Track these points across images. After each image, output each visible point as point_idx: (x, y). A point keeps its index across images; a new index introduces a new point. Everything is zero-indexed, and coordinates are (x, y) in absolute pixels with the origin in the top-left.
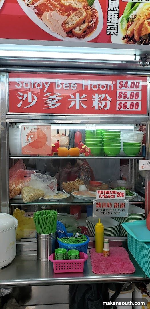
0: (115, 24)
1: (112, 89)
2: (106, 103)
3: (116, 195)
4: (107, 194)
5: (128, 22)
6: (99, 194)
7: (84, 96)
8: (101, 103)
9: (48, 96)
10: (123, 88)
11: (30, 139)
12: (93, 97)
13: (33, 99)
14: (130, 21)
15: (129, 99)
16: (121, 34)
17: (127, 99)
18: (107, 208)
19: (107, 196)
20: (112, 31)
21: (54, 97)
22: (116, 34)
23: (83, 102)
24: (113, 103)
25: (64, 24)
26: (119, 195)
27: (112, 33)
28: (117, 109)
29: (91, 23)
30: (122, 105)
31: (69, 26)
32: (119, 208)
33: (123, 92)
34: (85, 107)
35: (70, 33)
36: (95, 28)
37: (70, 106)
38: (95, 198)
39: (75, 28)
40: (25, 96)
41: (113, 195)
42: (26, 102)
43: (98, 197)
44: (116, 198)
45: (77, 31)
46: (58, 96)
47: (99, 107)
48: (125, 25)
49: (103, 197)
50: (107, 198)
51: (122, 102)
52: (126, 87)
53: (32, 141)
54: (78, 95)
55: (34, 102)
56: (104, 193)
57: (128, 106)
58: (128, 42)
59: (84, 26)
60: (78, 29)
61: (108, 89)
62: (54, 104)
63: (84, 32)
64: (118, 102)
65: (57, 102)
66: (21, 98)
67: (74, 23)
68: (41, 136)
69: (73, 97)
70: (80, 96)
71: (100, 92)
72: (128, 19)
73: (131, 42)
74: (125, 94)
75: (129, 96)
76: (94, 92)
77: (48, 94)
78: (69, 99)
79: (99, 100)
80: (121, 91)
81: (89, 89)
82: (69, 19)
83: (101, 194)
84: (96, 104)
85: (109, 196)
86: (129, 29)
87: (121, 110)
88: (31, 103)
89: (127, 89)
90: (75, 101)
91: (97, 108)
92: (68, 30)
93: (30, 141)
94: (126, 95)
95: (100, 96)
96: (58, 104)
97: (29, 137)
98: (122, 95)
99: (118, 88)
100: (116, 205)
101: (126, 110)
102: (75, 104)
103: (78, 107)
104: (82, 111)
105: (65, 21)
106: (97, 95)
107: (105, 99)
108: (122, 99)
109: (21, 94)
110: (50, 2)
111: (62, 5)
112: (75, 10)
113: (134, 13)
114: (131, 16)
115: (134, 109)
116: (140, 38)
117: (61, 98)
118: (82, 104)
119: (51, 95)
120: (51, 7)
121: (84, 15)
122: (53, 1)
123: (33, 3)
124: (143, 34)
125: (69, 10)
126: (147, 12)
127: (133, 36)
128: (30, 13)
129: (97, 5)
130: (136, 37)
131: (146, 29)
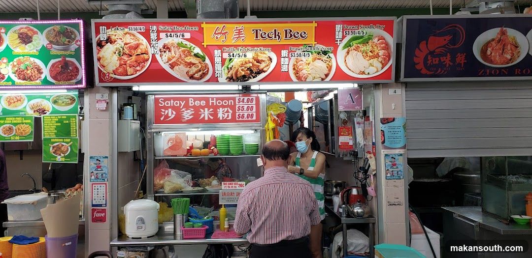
0: (220, 71)
1: (233, 104)
2: (228, 115)
3: (237, 186)
4: (230, 186)
6: (224, 186)
7: (211, 110)
8: (225, 115)
9: (183, 111)
10: (241, 103)
11: (170, 143)
12: (218, 110)
13: (172, 113)
14: (229, 69)
15: (246, 111)
16: (225, 77)
17: (244, 111)
20: (218, 75)
21: (188, 111)
22: (221, 76)
23: (211, 114)
24: (234, 115)
25: (187, 73)
26: (240, 186)
28: (237, 119)
29: (205, 71)
30: (241, 116)
31: (191, 73)
33: (241, 106)
34: (212, 118)
35: (192, 77)
36: (207, 74)
37: (201, 118)
38: (221, 189)
39: (194, 74)
40: (167, 111)
41: (235, 186)
42: (167, 116)
44: (238, 188)
45: (196, 76)
46: (192, 111)
47: (223, 118)
48: (226, 71)
49: (227, 187)
50: (230, 189)
51: (240, 113)
53: (172, 145)
54: (206, 109)
55: (173, 116)
56: (228, 184)
57: (245, 116)
58: (229, 81)
59: (201, 73)
60: (196, 75)
61: (230, 104)
62: (188, 116)
63: (201, 76)
64: (237, 114)
65: (190, 115)
66: (163, 113)
67: (194, 71)
68: (178, 141)
69: (202, 111)
70: (208, 110)
71: (223, 107)
72: (228, 68)
73: (232, 81)
74: (243, 107)
75: (245, 109)
76: (219, 107)
77: (184, 109)
78: (199, 113)
79: (223, 112)
80: (239, 105)
81: (215, 104)
82: (190, 70)
83: (226, 185)
84: (220, 115)
85: (232, 187)
86: (229, 73)
87: (240, 119)
88: (170, 117)
89: (244, 104)
90: (205, 114)
91: (221, 119)
92: (190, 76)
93: (170, 145)
95: (223, 109)
96: (192, 117)
98: (241, 108)
99: (237, 103)
101: (244, 119)
102: (204, 117)
103: (206, 118)
104: (209, 121)
105: (188, 71)
106: (221, 109)
107: (228, 112)
108: (240, 111)
109: (163, 110)
110: (178, 61)
111: (186, 62)
112: (194, 64)
113: (232, 64)
114: (230, 66)
115: (250, 119)
116: (237, 78)
117: (193, 112)
118: (209, 116)
119: (186, 110)
120: (179, 63)
121: (200, 67)
122: (180, 60)
123: (168, 62)
124: (239, 76)
125: (191, 64)
126: (239, 64)
127: (232, 77)
128: (166, 67)
129: (208, 61)
130: (234, 77)
131: (240, 73)
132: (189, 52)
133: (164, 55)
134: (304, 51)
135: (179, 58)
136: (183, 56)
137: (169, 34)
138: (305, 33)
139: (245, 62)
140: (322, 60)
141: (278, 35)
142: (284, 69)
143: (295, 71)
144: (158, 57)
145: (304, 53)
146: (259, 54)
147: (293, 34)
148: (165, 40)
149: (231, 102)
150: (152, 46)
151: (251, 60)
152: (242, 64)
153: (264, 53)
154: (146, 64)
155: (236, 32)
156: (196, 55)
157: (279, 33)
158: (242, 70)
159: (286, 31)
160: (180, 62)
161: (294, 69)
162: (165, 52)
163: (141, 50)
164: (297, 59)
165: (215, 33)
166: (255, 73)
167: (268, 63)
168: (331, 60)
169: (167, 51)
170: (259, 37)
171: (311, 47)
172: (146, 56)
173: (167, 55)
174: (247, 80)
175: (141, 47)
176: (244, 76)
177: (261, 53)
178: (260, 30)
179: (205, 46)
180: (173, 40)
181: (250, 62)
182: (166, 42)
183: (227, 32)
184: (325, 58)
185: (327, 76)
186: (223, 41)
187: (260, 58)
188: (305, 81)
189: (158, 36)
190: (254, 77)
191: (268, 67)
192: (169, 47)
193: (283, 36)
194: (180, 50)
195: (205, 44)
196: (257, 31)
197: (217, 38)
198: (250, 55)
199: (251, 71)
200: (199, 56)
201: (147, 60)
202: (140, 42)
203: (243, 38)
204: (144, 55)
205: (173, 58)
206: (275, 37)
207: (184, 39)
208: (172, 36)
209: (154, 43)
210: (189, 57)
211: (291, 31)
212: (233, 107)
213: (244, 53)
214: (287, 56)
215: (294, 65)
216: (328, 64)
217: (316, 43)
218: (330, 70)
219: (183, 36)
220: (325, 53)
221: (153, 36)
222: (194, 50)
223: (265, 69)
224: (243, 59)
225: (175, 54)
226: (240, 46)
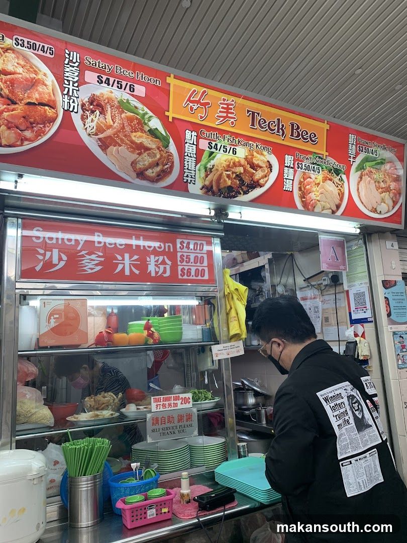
0: (193, 172)
1: (172, 250)
2: (165, 268)
3: (179, 402)
4: (167, 403)
5: (206, 171)
6: (156, 404)
7: (136, 257)
8: (159, 268)
9: (83, 256)
10: (185, 250)
11: (52, 320)
12: (148, 259)
13: (60, 259)
14: (208, 171)
15: (193, 264)
16: (199, 183)
17: (190, 264)
18: (167, 425)
19: (167, 405)
20: (189, 179)
21: (93, 257)
22: (194, 182)
23: (134, 265)
24: (174, 269)
25: (133, 164)
26: (183, 402)
27: (189, 181)
28: (180, 277)
29: (166, 167)
30: (186, 272)
31: (140, 166)
32: (185, 423)
33: (185, 254)
34: (137, 272)
35: (141, 174)
36: (170, 172)
37: (117, 271)
38: (150, 412)
39: (147, 170)
40: (48, 254)
41: (175, 402)
42: (49, 264)
43: (154, 409)
44: (180, 406)
45: (149, 173)
46: (99, 256)
47: (157, 273)
48: (203, 174)
49: (161, 407)
50: (167, 409)
51: (185, 267)
52: (188, 249)
53: (56, 324)
54: (127, 256)
55: (62, 264)
56: (162, 401)
57: (193, 273)
58: (206, 193)
59: (158, 169)
60: (150, 171)
61: (167, 250)
62: (93, 267)
63: (158, 176)
64: (180, 268)
65: (97, 265)
66: (41, 257)
67: (147, 163)
68: (71, 315)
69: (119, 258)
70: (130, 257)
71: (156, 253)
72: (206, 168)
73: (210, 193)
74: (188, 257)
75: (192, 260)
76: (148, 253)
77: (83, 253)
78: (114, 261)
79: (156, 263)
80: (182, 253)
81: (142, 249)
82: (140, 158)
83: (158, 403)
84: (152, 268)
85: (170, 405)
86: (207, 179)
87: (184, 277)
88: (56, 265)
89: (190, 251)
90: (124, 264)
91: (153, 274)
92: (138, 170)
93: (53, 323)
94: (189, 259)
95: (157, 258)
96: (99, 268)
97: (52, 317)
98: (185, 258)
99: (179, 250)
100: (181, 418)
101: (191, 278)
102: (123, 269)
103: (127, 272)
104: (132, 278)
105: (135, 160)
106: (152, 257)
107: (163, 263)
108: (184, 263)
109: (42, 251)
110: (118, 136)
111: (132, 142)
112: (147, 149)
113: (212, 162)
114: (209, 166)
115: (200, 278)
116: (219, 190)
117: (103, 259)
118: (133, 268)
119: (89, 254)
120: (119, 141)
121: (158, 156)
122: (121, 135)
123: (96, 134)
124: (222, 186)
125: (141, 148)
126: (225, 164)
127: (212, 187)
128: (92, 144)
129: (172, 148)
130: (214, 188)
131: (225, 181)
132: (139, 124)
133: (90, 119)
134: (313, 164)
135: (119, 131)
136: (128, 129)
137: (104, 78)
138: (315, 136)
139: (234, 163)
140: (333, 182)
141: (282, 129)
142: (288, 186)
143: (300, 192)
144: (76, 118)
145: (313, 166)
146: (255, 154)
147: (300, 133)
148: (94, 88)
149: (169, 246)
150: (65, 92)
151: (243, 162)
152: (228, 166)
153: (262, 154)
154: (47, 129)
155: (222, 108)
156: (153, 133)
157: (283, 125)
158: (228, 176)
159: (293, 125)
160: (122, 140)
161: (300, 189)
162: (93, 112)
163: (40, 94)
164: (304, 173)
165: (189, 100)
166: (247, 186)
167: (266, 171)
168: (343, 184)
169: (98, 112)
170: (257, 126)
171: (322, 159)
172: (49, 112)
173: (96, 120)
174: (234, 197)
175: (40, 88)
176: (230, 188)
177: (258, 153)
178: (258, 114)
179: (170, 120)
180: (112, 92)
181: (240, 165)
182: (97, 93)
183: (208, 104)
184: (336, 179)
185: (338, 207)
186: (201, 117)
187: (255, 162)
188: (313, 211)
189: (81, 75)
190: (246, 193)
191: (266, 179)
192: (102, 103)
193: (288, 131)
194: (123, 115)
195: (171, 114)
196: (253, 113)
197: (192, 108)
198: (242, 152)
199: (242, 180)
200: (158, 134)
201: (53, 120)
202: (40, 76)
203: (232, 120)
204: (47, 108)
205: (109, 127)
206: (278, 131)
207: (133, 96)
208: (111, 83)
209: (71, 87)
210: (139, 134)
211: (298, 128)
212: (172, 256)
213: (233, 147)
214: (292, 166)
215: (300, 183)
216: (340, 190)
217: (327, 154)
218: (341, 199)
219: (132, 89)
220: (337, 172)
221: (71, 73)
222: (149, 121)
223: (262, 181)
224: (230, 156)
225: (111, 120)
226: (227, 132)
